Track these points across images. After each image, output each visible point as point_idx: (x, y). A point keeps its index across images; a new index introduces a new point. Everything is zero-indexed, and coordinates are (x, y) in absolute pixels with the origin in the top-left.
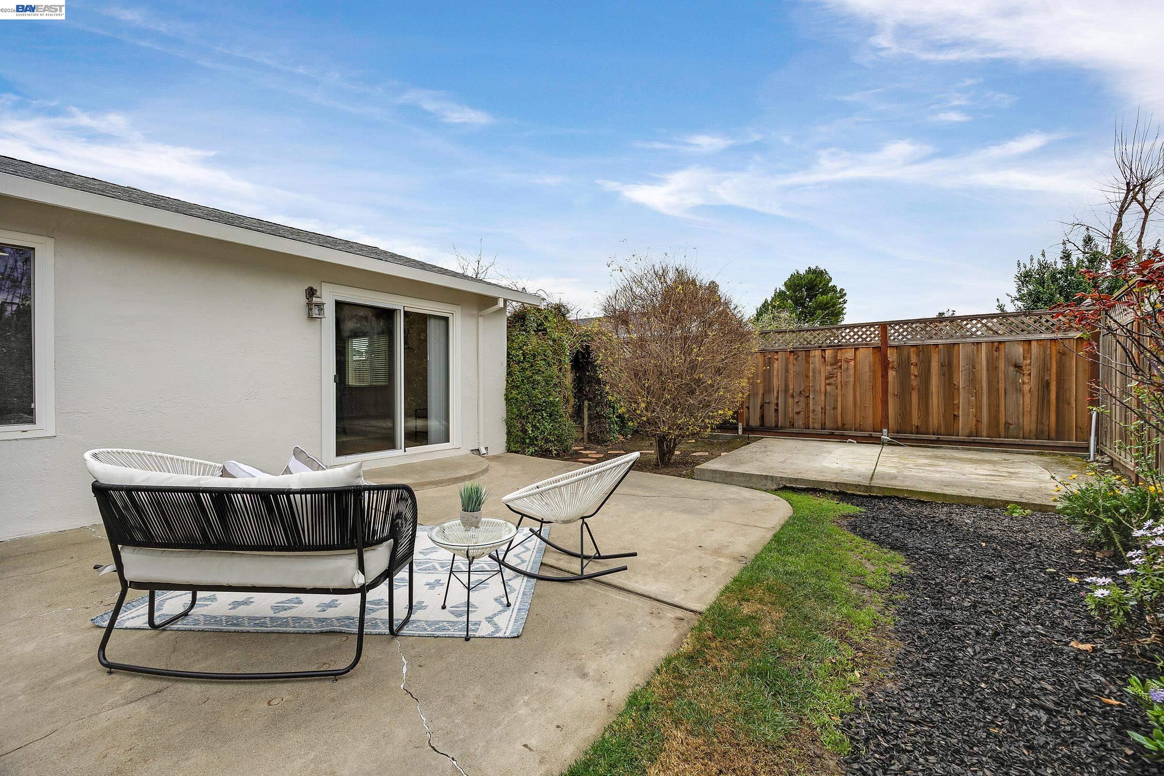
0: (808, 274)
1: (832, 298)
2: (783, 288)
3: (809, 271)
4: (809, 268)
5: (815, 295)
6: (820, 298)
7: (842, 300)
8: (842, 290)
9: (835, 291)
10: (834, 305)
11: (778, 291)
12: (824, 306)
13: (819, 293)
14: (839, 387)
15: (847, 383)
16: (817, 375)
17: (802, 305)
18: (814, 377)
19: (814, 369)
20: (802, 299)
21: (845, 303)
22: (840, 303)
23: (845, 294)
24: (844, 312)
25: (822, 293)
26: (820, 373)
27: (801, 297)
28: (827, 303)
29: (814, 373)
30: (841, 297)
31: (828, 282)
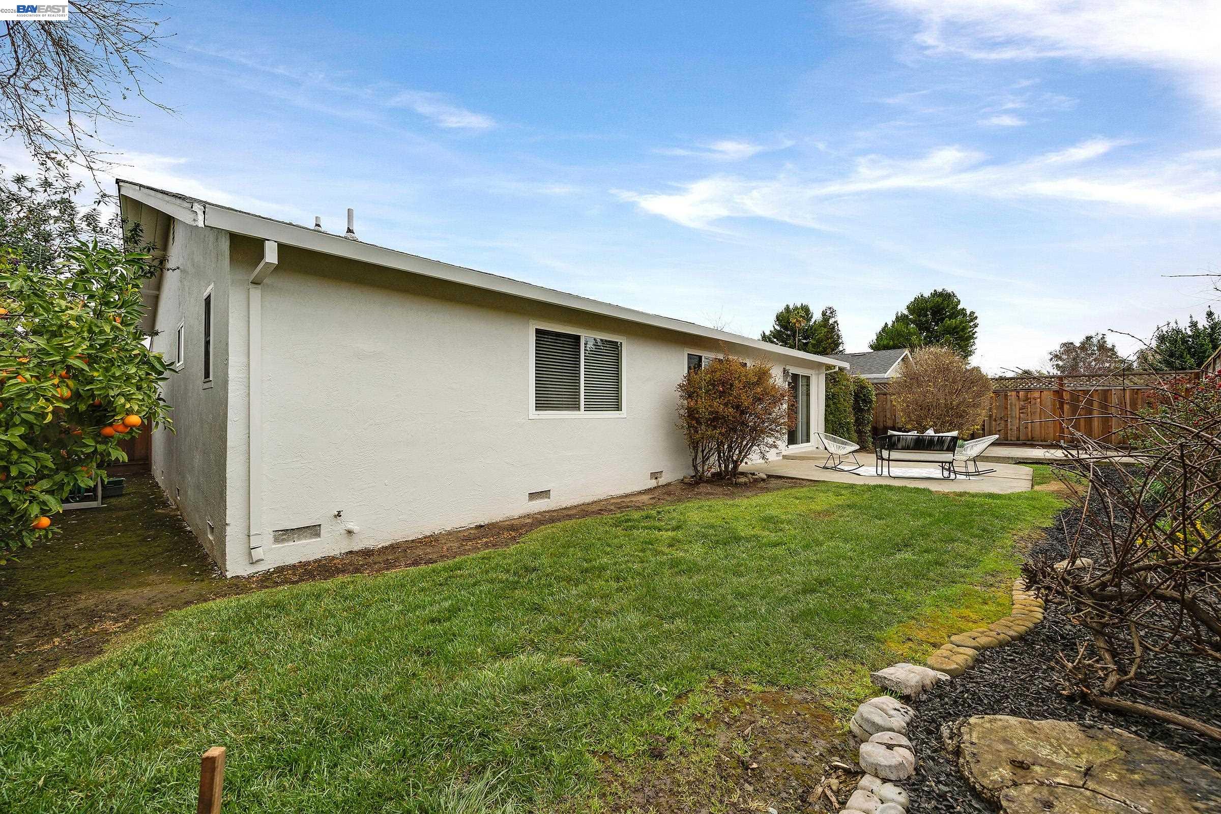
0: (934, 297)
1: (961, 322)
2: (906, 312)
3: (935, 294)
4: (935, 291)
5: (943, 319)
6: (948, 322)
7: (972, 323)
8: (972, 313)
9: (965, 315)
10: (964, 329)
11: (899, 314)
12: (952, 331)
13: (946, 317)
14: (1029, 414)
15: (1035, 413)
16: (1013, 407)
17: (927, 329)
18: (1011, 408)
19: (1011, 403)
20: (928, 323)
21: (976, 326)
22: (971, 327)
23: (976, 318)
24: (975, 336)
25: (950, 317)
26: (1015, 405)
27: (927, 321)
28: (956, 328)
29: (1011, 405)
30: (972, 320)
31: (957, 305)
